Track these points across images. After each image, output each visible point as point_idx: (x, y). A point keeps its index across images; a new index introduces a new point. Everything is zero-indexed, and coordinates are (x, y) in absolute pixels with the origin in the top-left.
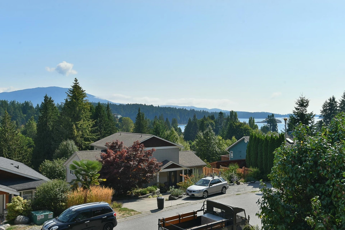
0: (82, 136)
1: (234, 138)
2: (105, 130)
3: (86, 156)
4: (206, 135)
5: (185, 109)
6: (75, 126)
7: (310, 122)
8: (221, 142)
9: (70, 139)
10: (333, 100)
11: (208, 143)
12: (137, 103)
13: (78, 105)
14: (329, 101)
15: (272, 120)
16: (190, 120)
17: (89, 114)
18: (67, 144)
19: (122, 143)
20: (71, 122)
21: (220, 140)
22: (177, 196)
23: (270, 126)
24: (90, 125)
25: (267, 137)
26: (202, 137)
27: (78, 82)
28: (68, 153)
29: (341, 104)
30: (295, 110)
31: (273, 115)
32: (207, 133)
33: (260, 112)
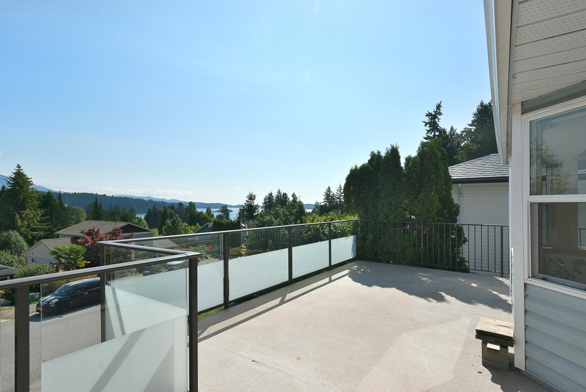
0: (28, 226)
1: (197, 224)
2: (56, 219)
3: (54, 244)
4: (174, 222)
5: (143, 199)
6: (18, 216)
7: (256, 211)
8: (187, 228)
9: (13, 229)
10: (271, 195)
11: (175, 229)
12: (87, 192)
13: (21, 193)
14: (268, 196)
15: (225, 209)
16: (149, 210)
17: (36, 203)
18: (8, 234)
19: (99, 230)
20: (13, 211)
21: (186, 226)
22: (157, 271)
23: (224, 215)
24: (38, 215)
25: (227, 222)
26: (170, 224)
27: (21, 168)
28: (11, 245)
29: (276, 198)
30: (246, 202)
31: (226, 206)
32: (174, 220)
33: (215, 203)
